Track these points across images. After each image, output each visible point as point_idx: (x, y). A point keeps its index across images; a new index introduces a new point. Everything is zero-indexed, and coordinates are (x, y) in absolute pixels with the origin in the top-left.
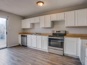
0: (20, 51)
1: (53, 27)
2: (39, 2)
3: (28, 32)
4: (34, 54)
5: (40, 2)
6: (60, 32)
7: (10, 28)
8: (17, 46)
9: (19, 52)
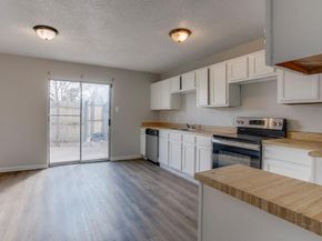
0: (133, 173)
1: (241, 105)
2: (173, 31)
3: (168, 120)
4: (164, 186)
5: (179, 30)
6: (261, 123)
7: (117, 109)
8: (134, 160)
9: (131, 175)
